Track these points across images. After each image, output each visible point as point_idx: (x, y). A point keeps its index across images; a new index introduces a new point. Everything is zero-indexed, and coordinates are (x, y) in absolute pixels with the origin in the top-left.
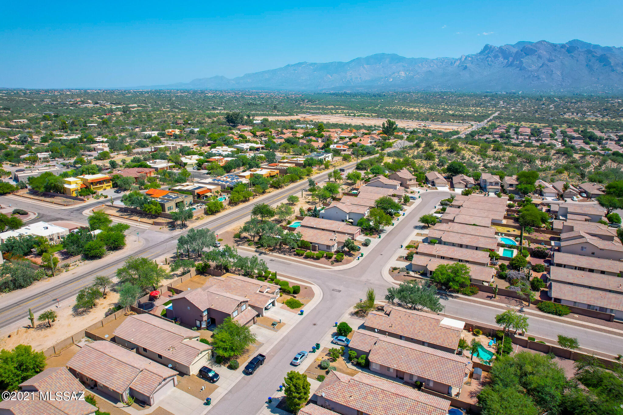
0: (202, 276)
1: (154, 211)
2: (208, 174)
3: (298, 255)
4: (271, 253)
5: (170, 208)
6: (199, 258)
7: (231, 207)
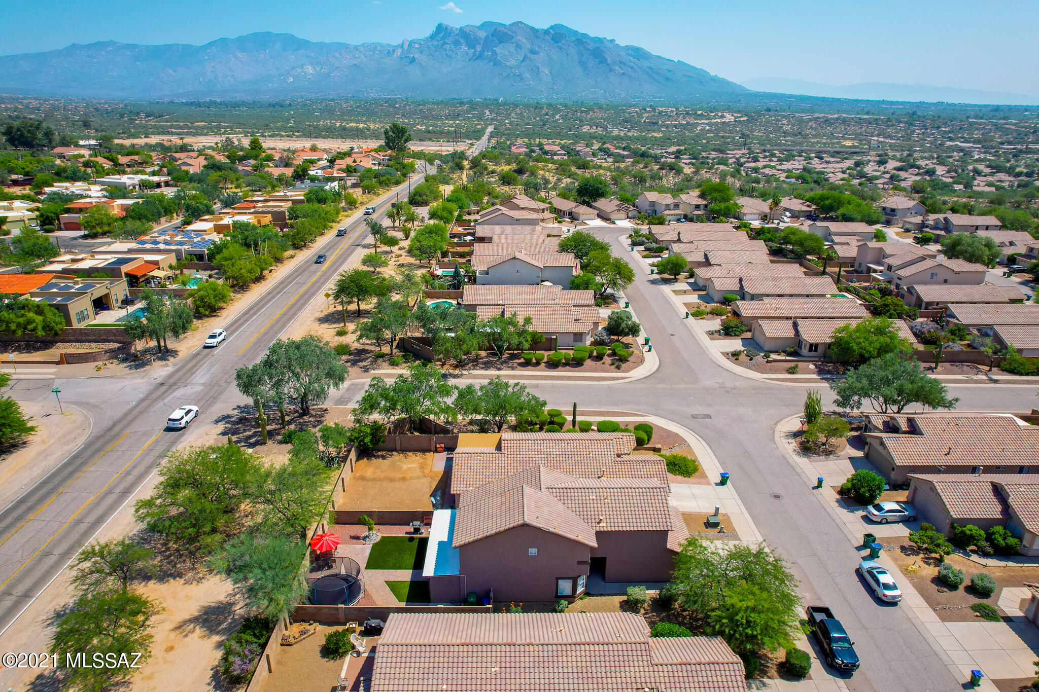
0: (374, 461)
1: (40, 328)
2: (85, 237)
3: (527, 364)
4: (464, 372)
5: (82, 317)
6: (306, 418)
7: (238, 296)
